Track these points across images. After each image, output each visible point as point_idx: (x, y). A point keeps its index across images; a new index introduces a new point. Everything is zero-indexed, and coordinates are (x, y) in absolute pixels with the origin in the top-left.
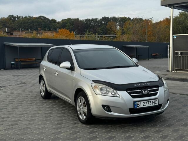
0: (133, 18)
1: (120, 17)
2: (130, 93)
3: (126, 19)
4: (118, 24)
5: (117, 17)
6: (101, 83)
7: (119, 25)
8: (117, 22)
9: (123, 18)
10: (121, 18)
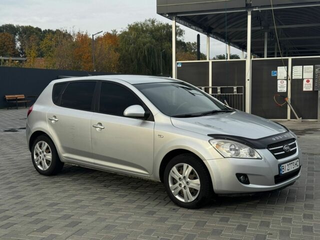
0: (44, 29)
1: (20, 25)
2: (273, 152)
3: (31, 30)
4: (17, 37)
5: (15, 25)
6: (228, 139)
7: (19, 40)
8: (15, 34)
9: (27, 27)
10: (23, 27)
